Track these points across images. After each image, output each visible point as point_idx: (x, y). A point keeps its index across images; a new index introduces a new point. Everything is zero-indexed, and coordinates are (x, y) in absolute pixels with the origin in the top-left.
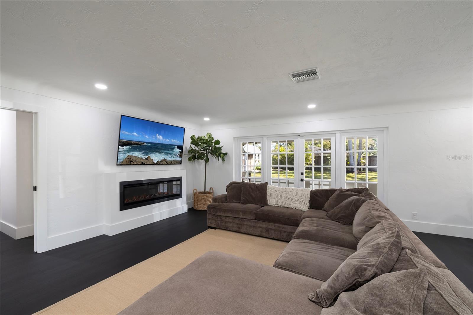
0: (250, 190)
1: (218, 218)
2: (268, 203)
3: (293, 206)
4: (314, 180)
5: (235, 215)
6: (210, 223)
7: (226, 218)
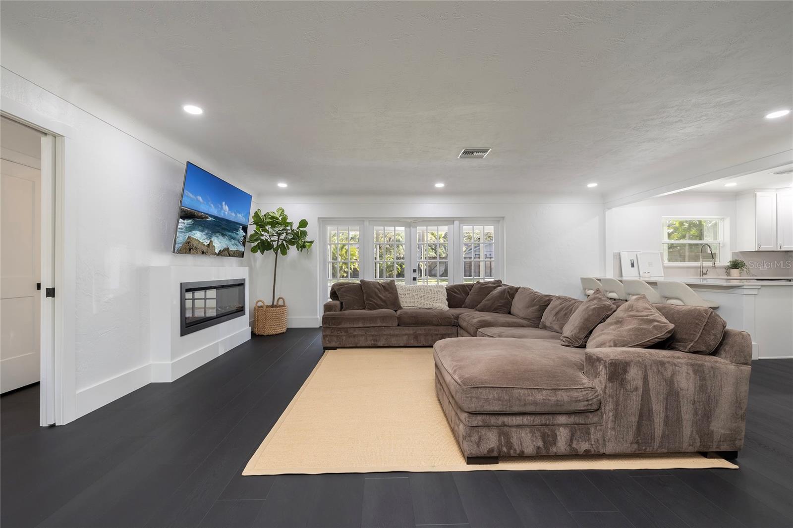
0: (377, 290)
1: (342, 331)
2: (402, 306)
3: (434, 306)
4: (429, 277)
5: (370, 324)
6: (327, 342)
7: (354, 331)
